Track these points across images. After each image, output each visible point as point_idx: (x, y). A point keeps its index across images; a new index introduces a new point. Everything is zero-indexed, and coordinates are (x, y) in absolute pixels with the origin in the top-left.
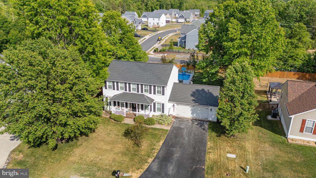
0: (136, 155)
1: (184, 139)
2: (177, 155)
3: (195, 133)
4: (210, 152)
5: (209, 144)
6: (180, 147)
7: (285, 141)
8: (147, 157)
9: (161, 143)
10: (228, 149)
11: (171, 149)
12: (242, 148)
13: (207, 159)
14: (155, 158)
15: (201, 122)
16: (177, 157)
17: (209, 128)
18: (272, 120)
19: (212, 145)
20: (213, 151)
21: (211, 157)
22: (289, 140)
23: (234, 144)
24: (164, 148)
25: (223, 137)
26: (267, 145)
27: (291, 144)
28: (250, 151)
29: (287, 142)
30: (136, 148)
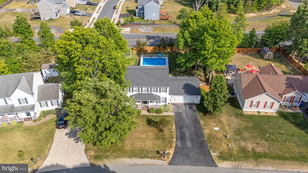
0: (164, 138)
1: (186, 121)
2: (187, 134)
3: (190, 115)
4: (205, 128)
5: (202, 122)
6: (187, 127)
7: (242, 113)
8: (171, 139)
9: (174, 126)
10: (214, 124)
11: (182, 130)
12: (221, 122)
13: (205, 133)
14: (176, 138)
15: (190, 105)
16: (188, 135)
17: (197, 109)
18: (231, 97)
19: (203, 123)
20: (206, 127)
21: (206, 131)
22: (244, 112)
23: (216, 120)
24: (178, 131)
25: (208, 116)
26: (233, 118)
27: (245, 115)
28: (225, 123)
29: (243, 114)
30: (161, 133)
